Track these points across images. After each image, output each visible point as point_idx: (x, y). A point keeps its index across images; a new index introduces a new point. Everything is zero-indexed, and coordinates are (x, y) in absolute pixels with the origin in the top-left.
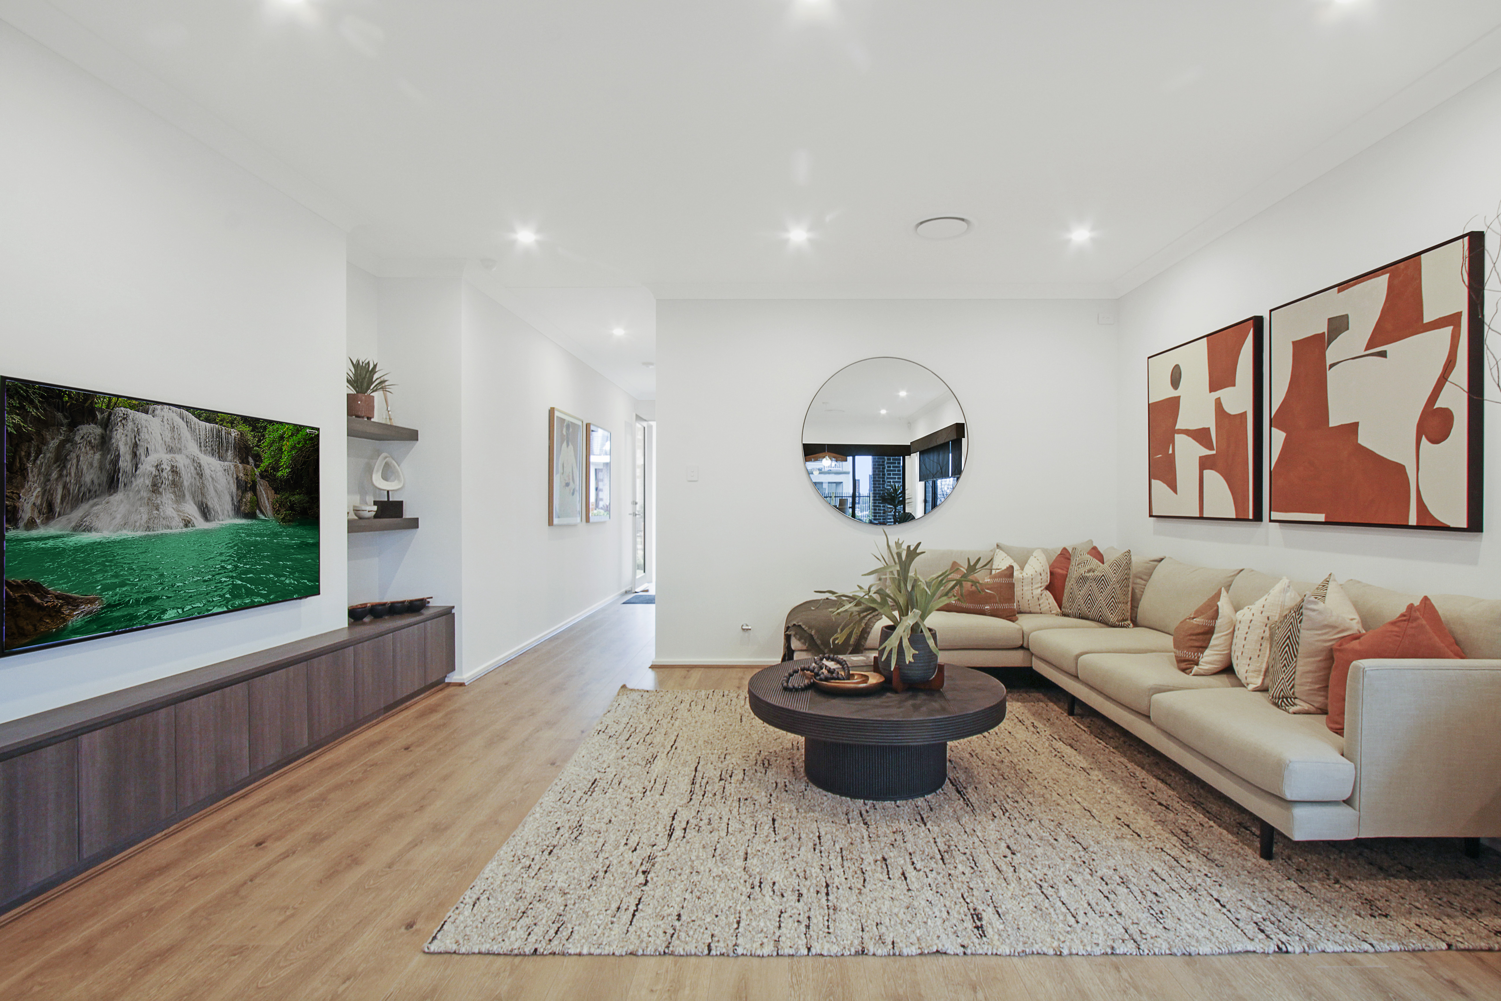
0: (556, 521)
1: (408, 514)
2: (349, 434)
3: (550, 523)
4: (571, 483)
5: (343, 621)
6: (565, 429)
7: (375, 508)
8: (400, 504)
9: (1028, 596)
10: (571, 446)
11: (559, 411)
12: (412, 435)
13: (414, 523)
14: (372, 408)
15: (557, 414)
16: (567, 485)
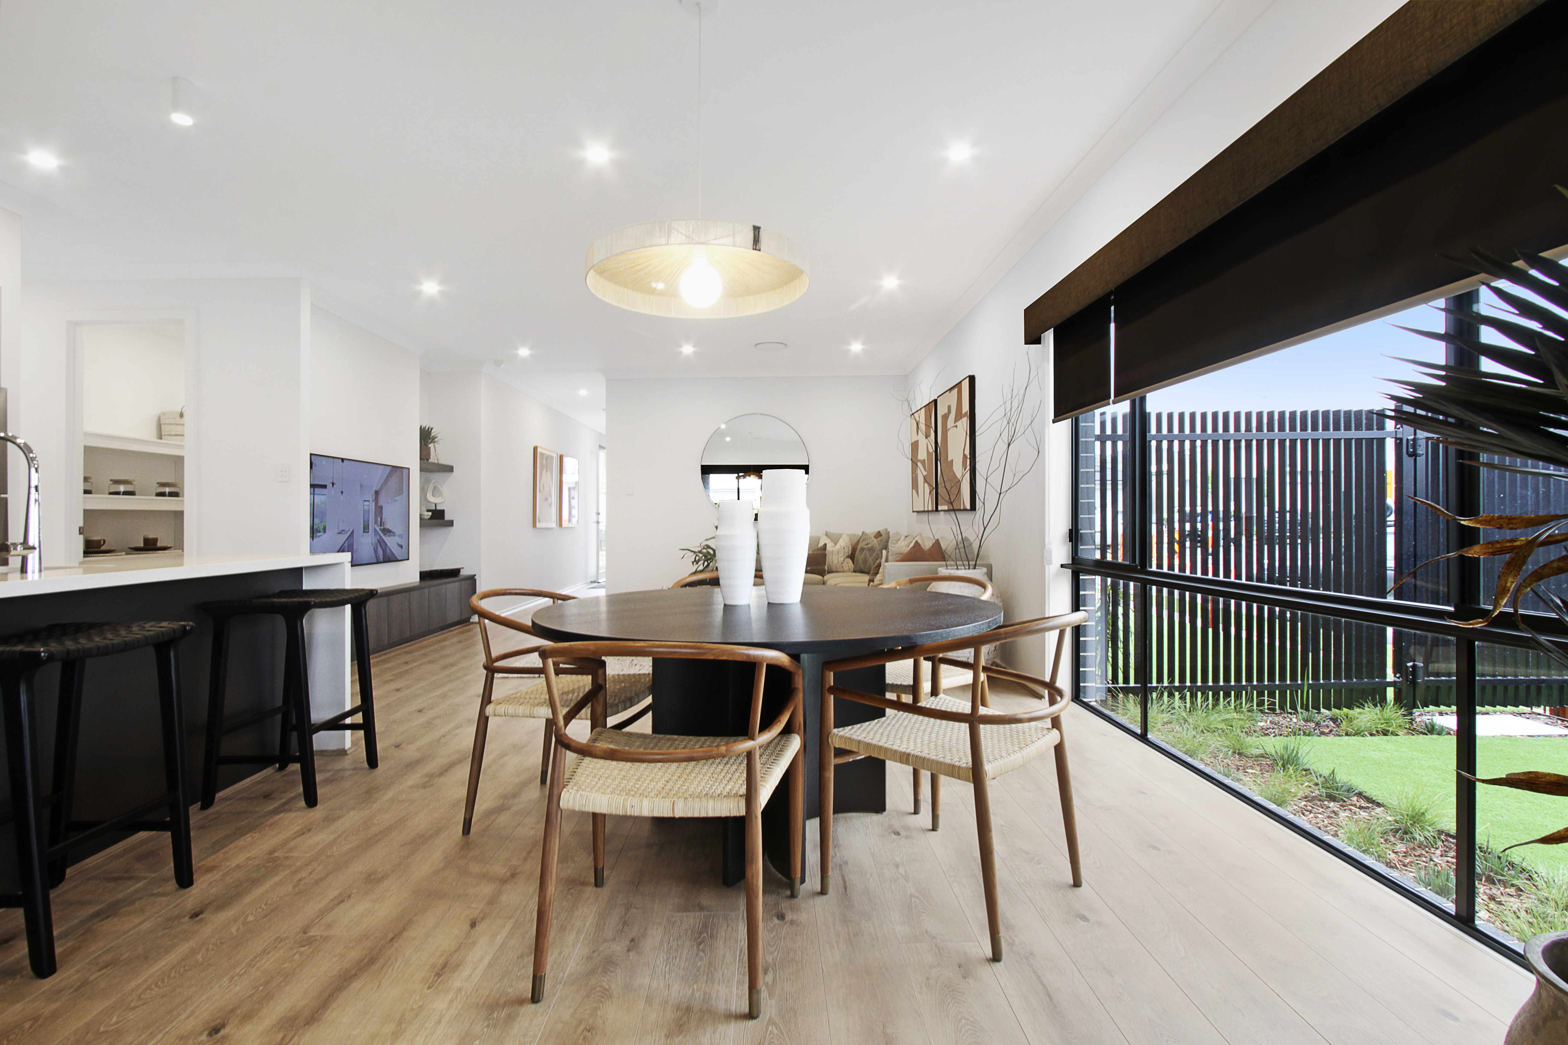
0: (538, 525)
1: (447, 517)
2: (421, 470)
3: (534, 525)
4: (549, 498)
5: (416, 579)
6: (544, 461)
7: (430, 513)
8: (443, 511)
9: (835, 562)
10: (549, 472)
11: (541, 448)
12: (450, 469)
13: (451, 523)
14: (429, 454)
15: (539, 450)
16: (546, 499)
